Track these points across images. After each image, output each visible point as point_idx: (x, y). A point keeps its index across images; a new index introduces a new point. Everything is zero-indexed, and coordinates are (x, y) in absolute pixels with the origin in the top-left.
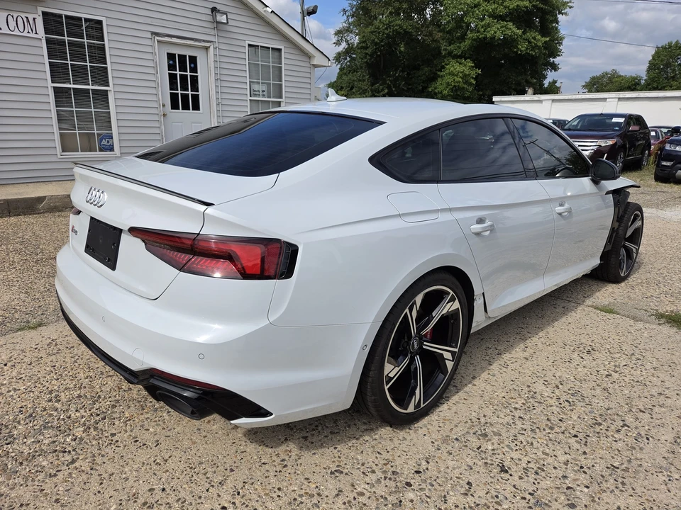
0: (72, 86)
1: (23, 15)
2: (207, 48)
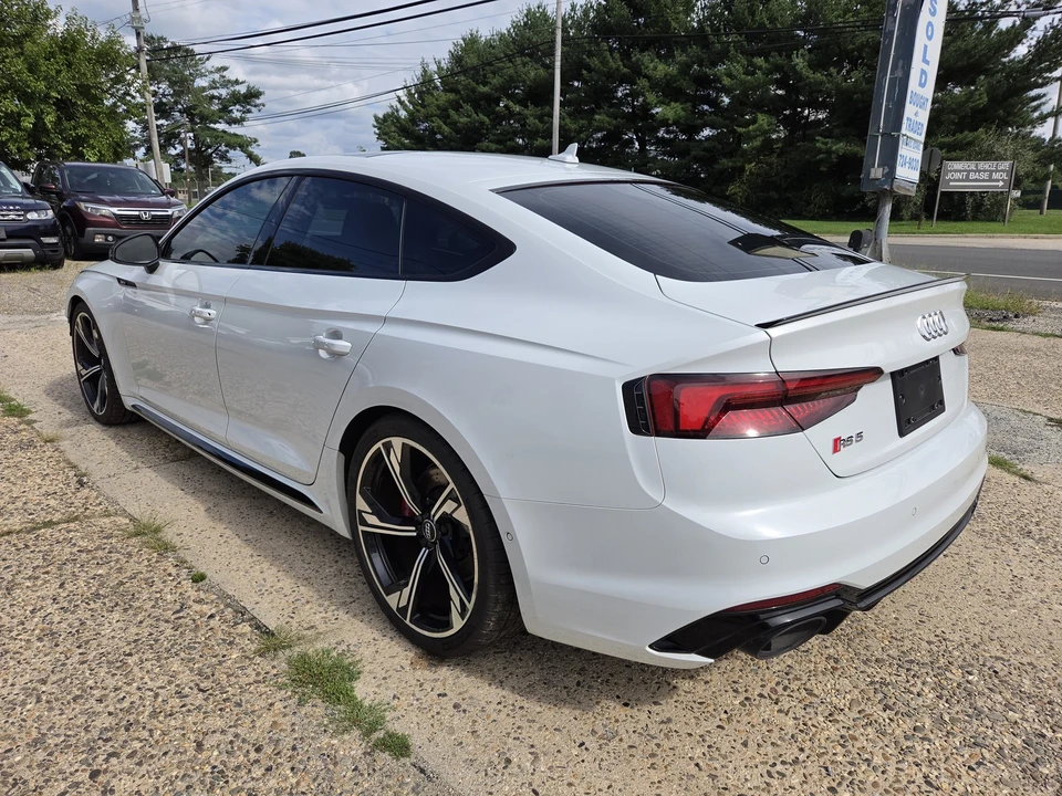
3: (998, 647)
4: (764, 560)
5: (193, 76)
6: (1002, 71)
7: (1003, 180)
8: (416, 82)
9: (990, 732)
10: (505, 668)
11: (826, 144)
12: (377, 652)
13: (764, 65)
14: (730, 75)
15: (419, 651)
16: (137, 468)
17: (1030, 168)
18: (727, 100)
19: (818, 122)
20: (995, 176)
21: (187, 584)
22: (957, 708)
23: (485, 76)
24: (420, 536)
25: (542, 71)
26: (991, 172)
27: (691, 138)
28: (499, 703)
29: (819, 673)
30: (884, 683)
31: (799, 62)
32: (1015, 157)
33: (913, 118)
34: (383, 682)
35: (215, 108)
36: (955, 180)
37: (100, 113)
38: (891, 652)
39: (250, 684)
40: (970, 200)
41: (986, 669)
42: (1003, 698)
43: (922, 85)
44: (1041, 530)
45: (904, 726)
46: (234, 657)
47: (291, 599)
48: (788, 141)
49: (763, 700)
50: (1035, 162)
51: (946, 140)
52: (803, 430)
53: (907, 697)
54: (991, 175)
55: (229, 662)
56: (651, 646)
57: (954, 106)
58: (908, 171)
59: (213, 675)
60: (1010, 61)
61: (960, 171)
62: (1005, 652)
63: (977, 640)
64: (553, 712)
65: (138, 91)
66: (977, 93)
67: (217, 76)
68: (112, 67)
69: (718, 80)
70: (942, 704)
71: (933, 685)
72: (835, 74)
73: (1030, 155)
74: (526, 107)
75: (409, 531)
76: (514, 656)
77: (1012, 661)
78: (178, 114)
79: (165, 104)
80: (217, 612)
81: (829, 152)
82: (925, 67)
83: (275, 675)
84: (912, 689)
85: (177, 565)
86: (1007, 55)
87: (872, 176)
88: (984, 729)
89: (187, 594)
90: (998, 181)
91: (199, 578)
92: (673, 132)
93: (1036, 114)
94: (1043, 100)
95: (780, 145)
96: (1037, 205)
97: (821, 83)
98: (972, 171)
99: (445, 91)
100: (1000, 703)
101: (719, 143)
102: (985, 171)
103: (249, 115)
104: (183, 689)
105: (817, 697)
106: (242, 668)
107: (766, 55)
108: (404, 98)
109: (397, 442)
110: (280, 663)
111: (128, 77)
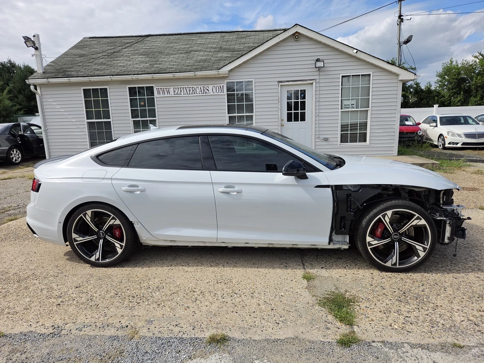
0: (236, 115)
1: (219, 85)
2: (312, 84)
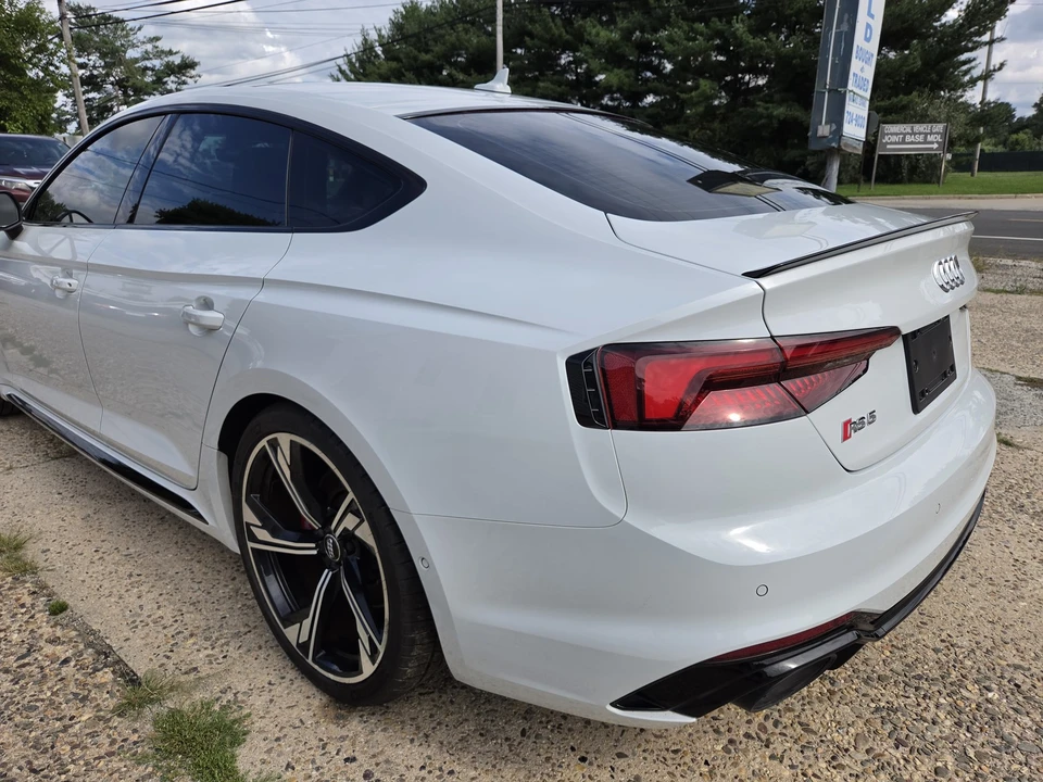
3: (1015, 652)
4: (762, 591)
5: (124, 48)
6: (934, 35)
7: (937, 142)
8: (356, 50)
9: (1025, 770)
10: (431, 716)
11: (767, 109)
12: (271, 701)
13: (705, 30)
14: (671, 40)
15: (325, 699)
16: (11, 468)
17: (962, 131)
18: (669, 67)
19: (758, 88)
20: (930, 138)
21: (42, 617)
22: (981, 738)
23: (427, 44)
24: (322, 554)
25: (484, 39)
26: (926, 134)
27: (634, 105)
28: (423, 768)
29: (814, 699)
30: (892, 710)
31: (739, 27)
32: (948, 120)
33: (859, 73)
34: (276, 744)
35: (149, 79)
36: (891, 143)
37: (21, 84)
38: (894, 666)
39: (99, 758)
40: (905, 163)
41: (1005, 682)
42: (1032, 720)
43: (868, 40)
44: (1033, 503)
45: (923, 768)
46: (84, 718)
47: (172, 631)
48: (730, 107)
49: (751, 742)
50: (966, 124)
51: (883, 104)
52: (807, 412)
53: (922, 726)
54: (926, 138)
55: (77, 726)
56: (612, 704)
57: (889, 70)
58: (855, 129)
59: (53, 747)
60: (942, 25)
61: (897, 134)
62: (1023, 659)
63: (988, 644)
64: (490, 777)
65: (63, 61)
66: (912, 57)
67: (149, 47)
68: (33, 35)
69: (660, 47)
70: (963, 735)
71: (949, 708)
72: (774, 39)
73: (962, 118)
74: (470, 75)
75: (309, 549)
76: (444, 698)
77: (1033, 670)
78: (110, 86)
79: (97, 77)
80: (74, 655)
81: (770, 117)
82: (870, 21)
83: (135, 743)
84: (924, 715)
85: (34, 593)
86: (939, 20)
87: (820, 133)
88: (1018, 766)
89: (40, 631)
90: (932, 143)
91: (58, 609)
92: (617, 99)
93: (967, 78)
94: (973, 64)
95: (722, 111)
96: (968, 168)
97: (762, 48)
98: (908, 133)
99: (387, 59)
100: (1030, 728)
101: (663, 110)
102: (920, 134)
103: (184, 87)
104: (10, 769)
105: (815, 733)
106: (92, 735)
107: (707, 22)
108: (345, 67)
109: (285, 439)
110: (146, 725)
111: (51, 46)
